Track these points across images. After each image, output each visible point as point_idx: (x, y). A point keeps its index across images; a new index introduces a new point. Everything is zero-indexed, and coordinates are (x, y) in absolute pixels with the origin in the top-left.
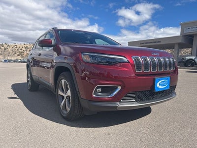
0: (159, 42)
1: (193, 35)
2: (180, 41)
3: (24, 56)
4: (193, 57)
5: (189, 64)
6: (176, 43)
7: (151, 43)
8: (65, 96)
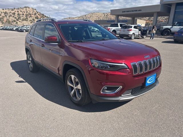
0: (139, 10)
1: (172, 4)
2: (159, 10)
3: (4, 22)
4: (169, 27)
5: (165, 33)
6: (155, 12)
7: (132, 11)
8: (75, 88)
